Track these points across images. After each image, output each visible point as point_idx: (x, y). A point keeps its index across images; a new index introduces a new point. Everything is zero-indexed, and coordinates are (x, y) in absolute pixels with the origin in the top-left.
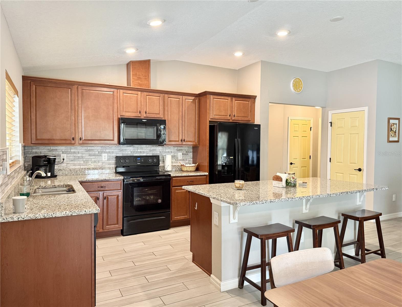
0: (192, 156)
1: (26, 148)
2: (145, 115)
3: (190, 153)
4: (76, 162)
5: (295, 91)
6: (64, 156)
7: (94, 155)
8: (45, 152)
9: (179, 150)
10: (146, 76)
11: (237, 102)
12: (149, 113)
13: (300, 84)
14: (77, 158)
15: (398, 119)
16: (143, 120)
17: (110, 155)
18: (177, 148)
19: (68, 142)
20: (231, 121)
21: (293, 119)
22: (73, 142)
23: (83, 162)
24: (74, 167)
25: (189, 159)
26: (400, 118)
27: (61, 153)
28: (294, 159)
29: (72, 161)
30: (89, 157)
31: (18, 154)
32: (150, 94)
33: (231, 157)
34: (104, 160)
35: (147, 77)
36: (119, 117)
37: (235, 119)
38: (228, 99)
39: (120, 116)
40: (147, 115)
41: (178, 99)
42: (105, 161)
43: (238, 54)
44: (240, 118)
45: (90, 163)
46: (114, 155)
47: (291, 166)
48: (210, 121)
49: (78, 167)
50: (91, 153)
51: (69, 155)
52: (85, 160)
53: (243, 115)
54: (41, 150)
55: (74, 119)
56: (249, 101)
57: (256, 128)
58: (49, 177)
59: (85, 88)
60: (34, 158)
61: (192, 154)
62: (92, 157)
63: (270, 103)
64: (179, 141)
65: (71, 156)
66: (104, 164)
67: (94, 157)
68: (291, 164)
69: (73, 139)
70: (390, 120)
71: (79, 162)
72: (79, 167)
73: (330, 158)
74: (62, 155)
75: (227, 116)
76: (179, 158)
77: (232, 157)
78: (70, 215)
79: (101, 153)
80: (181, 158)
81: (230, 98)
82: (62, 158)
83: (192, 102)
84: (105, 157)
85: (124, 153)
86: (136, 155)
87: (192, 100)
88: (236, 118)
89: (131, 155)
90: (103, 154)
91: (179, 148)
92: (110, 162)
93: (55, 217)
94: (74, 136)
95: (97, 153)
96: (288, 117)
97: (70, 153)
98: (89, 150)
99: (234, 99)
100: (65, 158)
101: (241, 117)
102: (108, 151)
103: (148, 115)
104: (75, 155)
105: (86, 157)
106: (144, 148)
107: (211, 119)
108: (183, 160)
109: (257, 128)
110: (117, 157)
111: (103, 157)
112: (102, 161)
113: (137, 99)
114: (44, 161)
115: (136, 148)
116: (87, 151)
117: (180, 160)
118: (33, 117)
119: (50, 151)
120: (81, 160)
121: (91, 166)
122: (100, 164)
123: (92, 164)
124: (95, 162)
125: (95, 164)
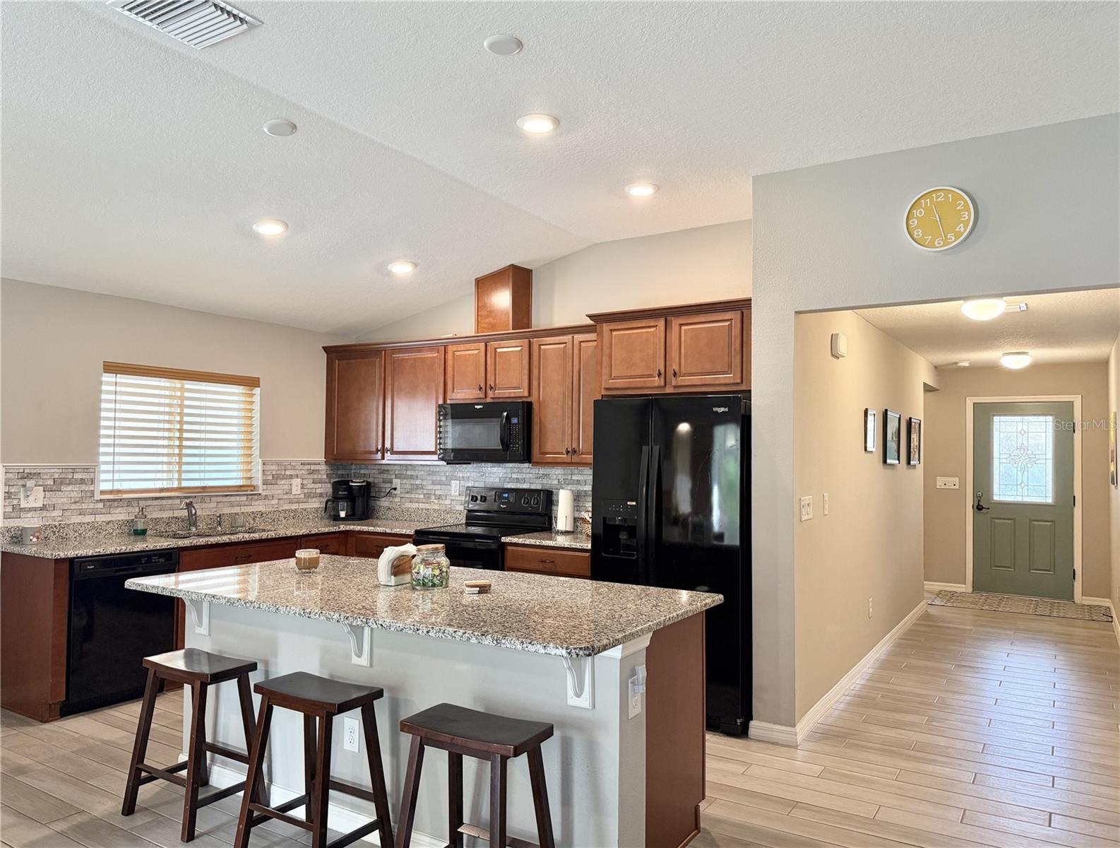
2: (491, 394)
6: (396, 483)
7: (439, 483)
11: (686, 330)
12: (499, 389)
13: (959, 207)
14: (415, 486)
16: (476, 407)
17: (462, 484)
19: (373, 456)
22: (379, 457)
23: (422, 496)
24: (409, 505)
27: (394, 477)
29: (408, 492)
32: (503, 343)
33: (629, 503)
34: (453, 493)
37: (679, 384)
38: (656, 327)
40: (494, 394)
41: (563, 346)
42: (456, 496)
43: (641, 191)
44: (695, 380)
45: (432, 498)
46: (469, 485)
48: (603, 396)
49: (415, 505)
51: (404, 482)
52: (425, 492)
53: (706, 367)
55: (382, 413)
56: (732, 319)
57: (722, 410)
62: (436, 487)
65: (407, 484)
66: (452, 503)
67: (439, 487)
69: (379, 451)
71: (417, 496)
72: (417, 505)
74: (394, 480)
75: (651, 376)
79: (450, 480)
81: (661, 323)
82: (393, 487)
84: (455, 487)
90: (453, 482)
92: (463, 499)
94: (381, 446)
95: (444, 478)
97: (406, 477)
98: (433, 474)
99: (676, 322)
100: (398, 487)
102: (460, 475)
103: (496, 393)
104: (412, 482)
105: (427, 487)
106: (524, 470)
107: (605, 388)
109: (727, 410)
111: (453, 488)
112: (450, 495)
113: (478, 361)
114: (344, 489)
115: (509, 470)
119: (380, 473)
120: (420, 491)
121: (434, 505)
122: (448, 502)
123: (436, 501)
124: (439, 497)
125: (441, 502)
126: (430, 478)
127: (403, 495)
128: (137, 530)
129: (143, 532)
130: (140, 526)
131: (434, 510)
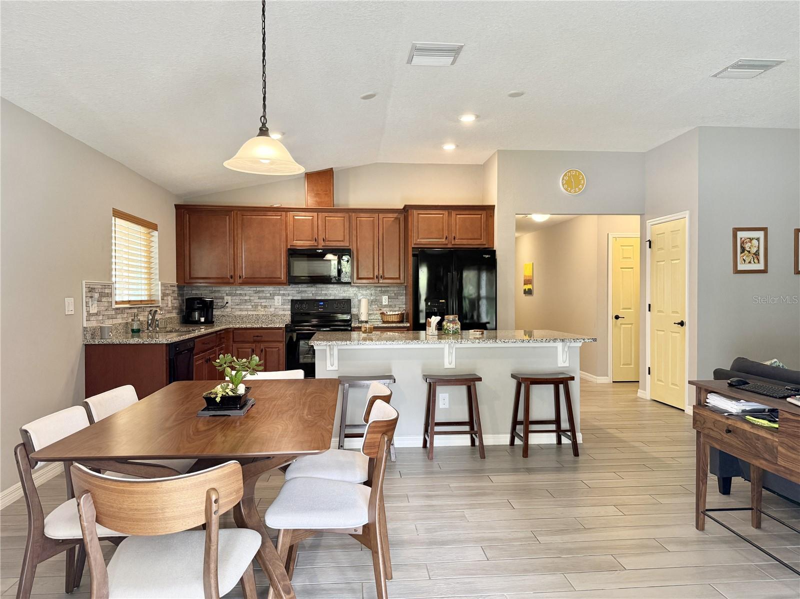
0: (404, 300)
1: (185, 289)
2: (323, 244)
3: (402, 296)
4: (242, 307)
5: (570, 192)
6: (228, 299)
7: (265, 298)
8: (206, 293)
9: (384, 293)
10: (327, 191)
11: (459, 217)
12: (328, 241)
13: (580, 178)
14: (244, 301)
15: (765, 229)
16: (317, 251)
17: (284, 298)
18: (380, 289)
19: (225, 281)
20: (450, 246)
21: (620, 236)
22: (232, 281)
23: (251, 307)
24: (239, 313)
25: (399, 304)
26: (767, 228)
27: (225, 295)
28: (623, 309)
29: (237, 305)
30: (258, 301)
31: (157, 293)
32: (330, 214)
33: (440, 301)
34: (277, 304)
35: (328, 193)
36: (289, 247)
37: (456, 243)
38: (444, 214)
39: (291, 246)
40: (325, 244)
41: (372, 219)
42: (279, 305)
44: (465, 242)
45: (259, 308)
46: (290, 298)
47: (616, 322)
48: (413, 248)
49: (244, 313)
50: (261, 295)
51: (234, 298)
52: (253, 304)
53: (470, 236)
54: (201, 292)
55: (232, 252)
56: (481, 214)
57: (487, 256)
58: (202, 323)
59: (245, 213)
60: (187, 300)
61: (404, 298)
62: (262, 301)
63: (516, 214)
64: (373, 278)
65: (237, 299)
66: (276, 310)
67: (265, 300)
68: (617, 317)
69: (231, 277)
70: (738, 232)
71: (246, 307)
72: (246, 312)
73: (650, 305)
74: (226, 298)
75: (441, 238)
76: (384, 304)
77: (444, 301)
78: (141, 343)
79: (274, 296)
80: (387, 303)
81: (446, 213)
82: (226, 301)
83: (393, 221)
84: (278, 300)
85: (303, 295)
86: (320, 298)
87: (393, 219)
88: (457, 241)
89: (313, 298)
90: (276, 297)
91: (383, 289)
92: (285, 307)
93: (129, 344)
94: (232, 274)
95: (269, 295)
96: (608, 234)
97: (236, 295)
98: (259, 292)
99: (454, 213)
100: (230, 302)
101: (468, 239)
102: (282, 292)
103: (327, 243)
104: (241, 298)
105: (255, 301)
106: (330, 289)
107: (415, 244)
108: (390, 306)
109: (489, 256)
110: (292, 301)
111: (276, 300)
112: (274, 305)
113: (313, 223)
114: (198, 303)
115: (319, 289)
116: (256, 293)
117: (386, 306)
118: (187, 253)
119: (212, 293)
120: (249, 304)
121: (261, 312)
122: (272, 310)
123: (262, 310)
124: (265, 307)
125: (266, 309)
126: (257, 295)
127: (233, 307)
128: (134, 329)
129: (138, 331)
130: (135, 327)
131: (263, 315)
